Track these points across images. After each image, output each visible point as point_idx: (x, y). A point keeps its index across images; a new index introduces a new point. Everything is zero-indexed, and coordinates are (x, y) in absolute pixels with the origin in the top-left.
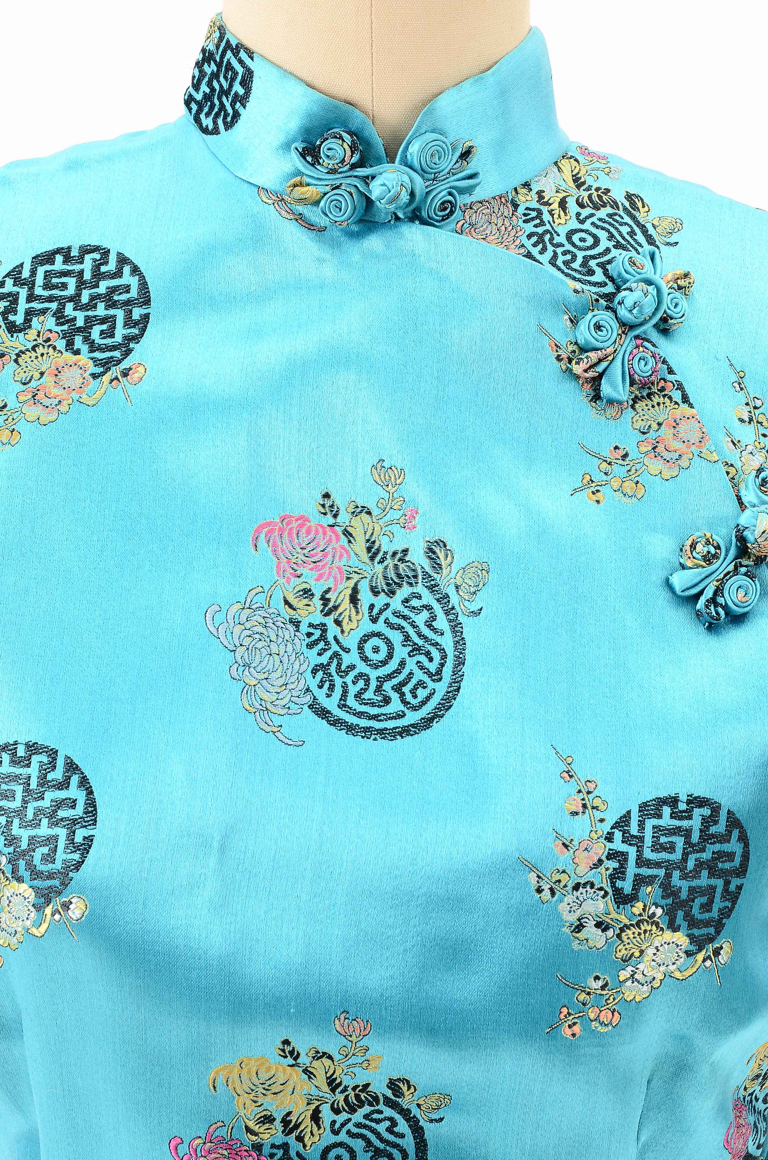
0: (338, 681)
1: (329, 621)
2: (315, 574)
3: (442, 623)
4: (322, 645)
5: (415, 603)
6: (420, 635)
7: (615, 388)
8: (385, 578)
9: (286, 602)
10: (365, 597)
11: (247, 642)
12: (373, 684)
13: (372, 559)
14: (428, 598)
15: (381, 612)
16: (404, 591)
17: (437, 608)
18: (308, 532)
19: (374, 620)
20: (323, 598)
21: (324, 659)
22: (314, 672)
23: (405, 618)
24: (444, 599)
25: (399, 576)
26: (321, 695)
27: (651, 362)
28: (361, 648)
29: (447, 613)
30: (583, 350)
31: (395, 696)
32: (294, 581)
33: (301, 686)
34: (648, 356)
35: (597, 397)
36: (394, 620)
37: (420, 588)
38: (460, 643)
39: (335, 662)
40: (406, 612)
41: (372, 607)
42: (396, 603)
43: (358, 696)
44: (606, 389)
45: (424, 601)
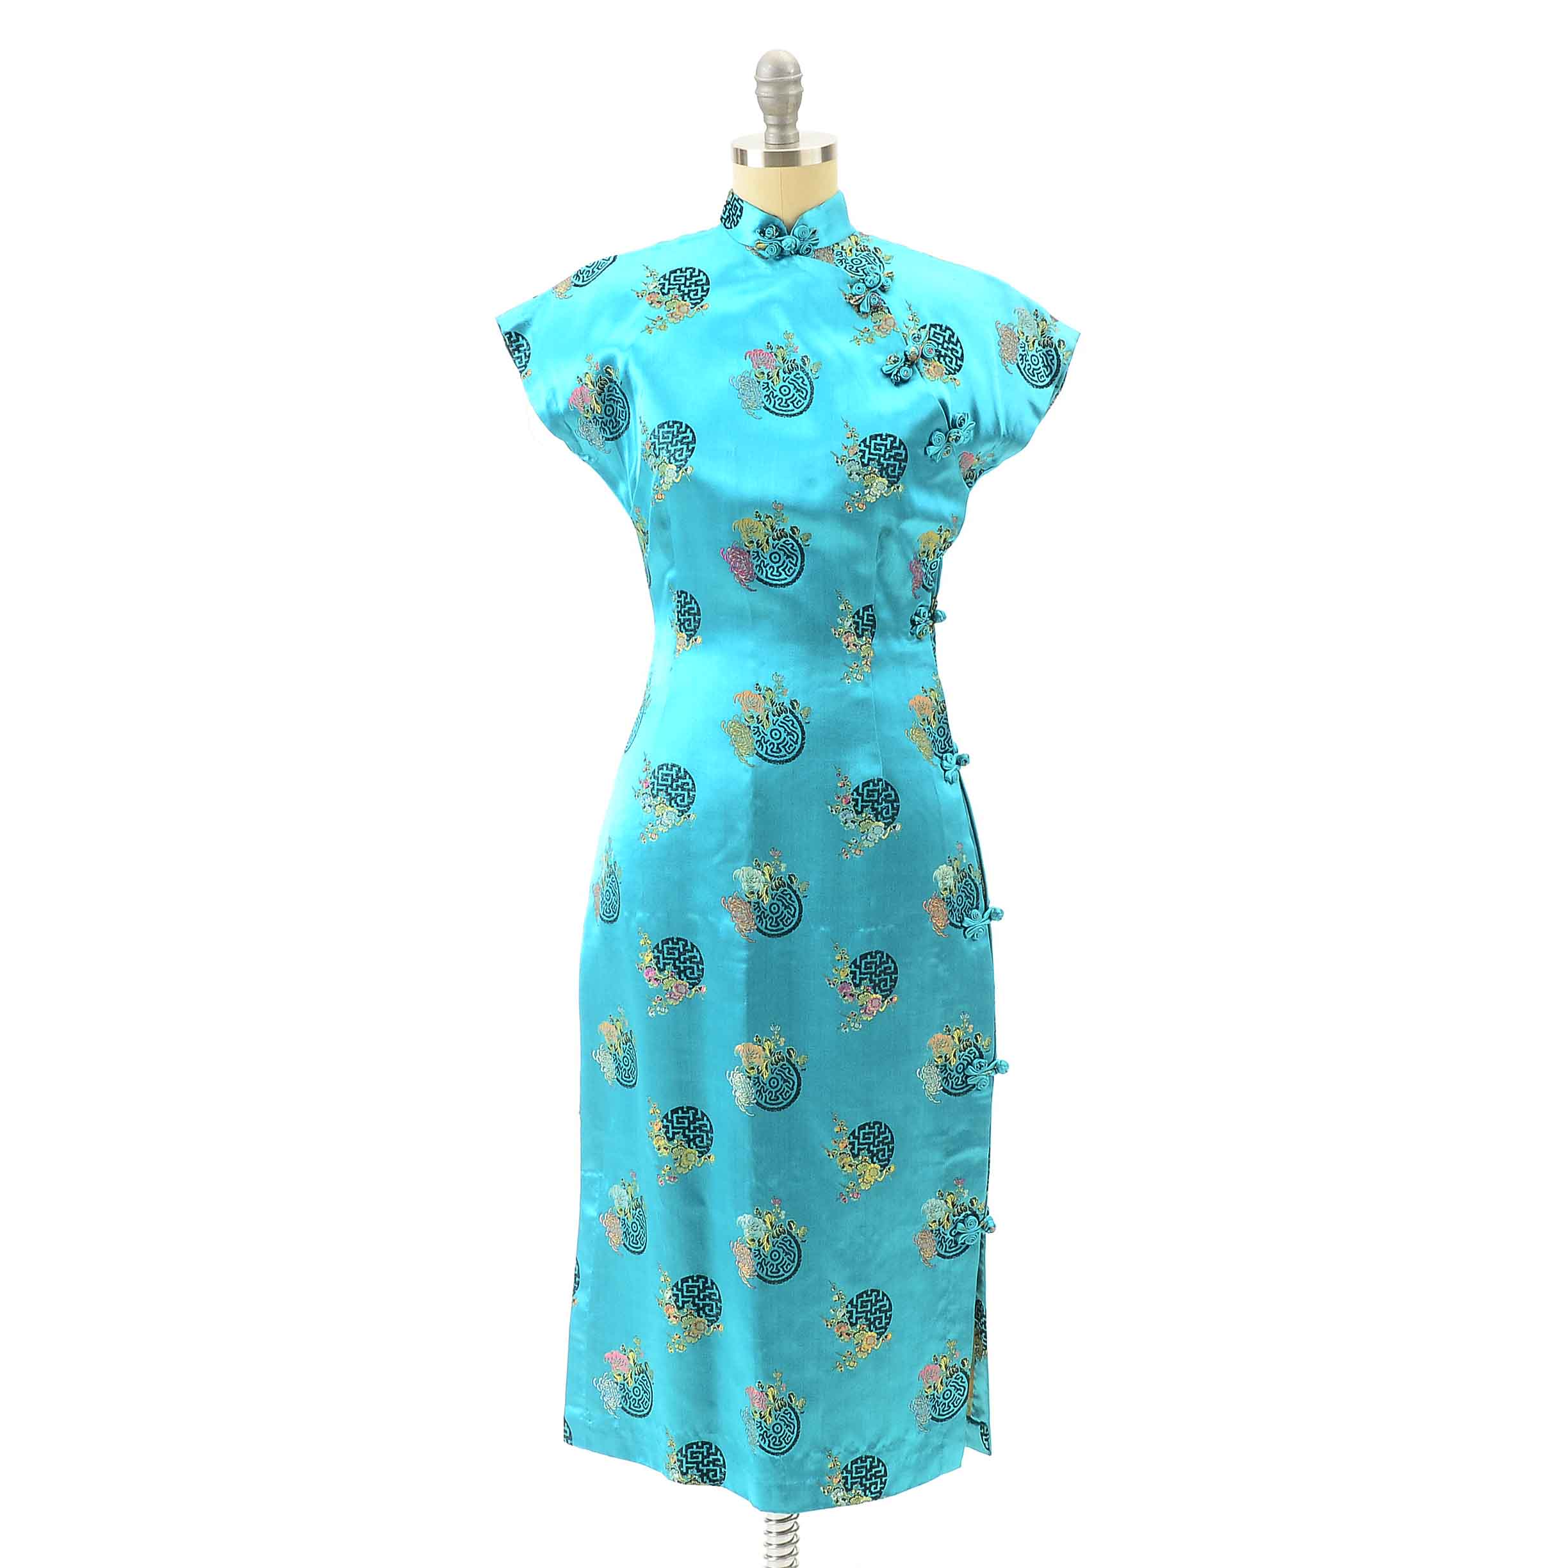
0: (773, 400)
1: (770, 381)
2: (765, 367)
3: (806, 382)
4: (767, 389)
5: (797, 376)
6: (799, 386)
7: (865, 308)
8: (788, 368)
9: (756, 376)
10: (781, 374)
11: (743, 387)
12: (784, 401)
13: (784, 363)
14: (802, 374)
15: (787, 379)
16: (794, 372)
17: (805, 378)
18: (763, 354)
19: (785, 381)
20: (768, 374)
21: (768, 393)
22: (765, 397)
23: (795, 381)
24: (807, 374)
25: (793, 368)
26: (767, 404)
27: (877, 300)
28: (780, 390)
29: (808, 379)
30: (854, 296)
31: (791, 405)
32: (758, 369)
33: (761, 401)
34: (876, 297)
35: (859, 311)
36: (791, 382)
37: (799, 371)
38: (812, 388)
39: (772, 394)
40: (795, 379)
41: (784, 378)
42: (792, 376)
43: (779, 405)
44: (862, 309)
45: (801, 375)
